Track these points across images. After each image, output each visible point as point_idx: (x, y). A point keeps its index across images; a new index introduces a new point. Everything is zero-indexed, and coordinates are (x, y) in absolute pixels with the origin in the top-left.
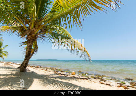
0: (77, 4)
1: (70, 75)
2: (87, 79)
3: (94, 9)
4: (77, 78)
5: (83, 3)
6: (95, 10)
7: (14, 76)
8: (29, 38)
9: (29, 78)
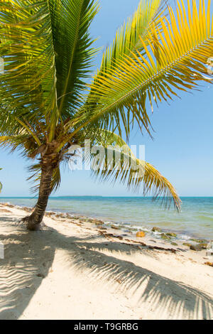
0: (143, 83)
1: (132, 239)
2: (173, 251)
3: (179, 88)
4: (151, 248)
5: (155, 80)
6: (181, 89)
7: (16, 242)
8: (45, 162)
9: (46, 247)
